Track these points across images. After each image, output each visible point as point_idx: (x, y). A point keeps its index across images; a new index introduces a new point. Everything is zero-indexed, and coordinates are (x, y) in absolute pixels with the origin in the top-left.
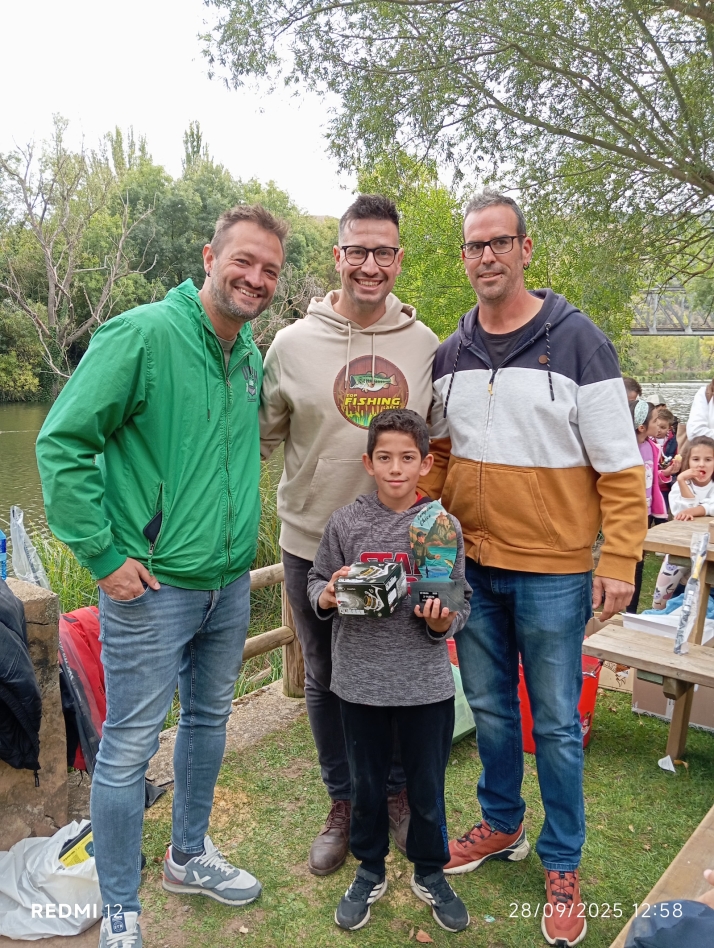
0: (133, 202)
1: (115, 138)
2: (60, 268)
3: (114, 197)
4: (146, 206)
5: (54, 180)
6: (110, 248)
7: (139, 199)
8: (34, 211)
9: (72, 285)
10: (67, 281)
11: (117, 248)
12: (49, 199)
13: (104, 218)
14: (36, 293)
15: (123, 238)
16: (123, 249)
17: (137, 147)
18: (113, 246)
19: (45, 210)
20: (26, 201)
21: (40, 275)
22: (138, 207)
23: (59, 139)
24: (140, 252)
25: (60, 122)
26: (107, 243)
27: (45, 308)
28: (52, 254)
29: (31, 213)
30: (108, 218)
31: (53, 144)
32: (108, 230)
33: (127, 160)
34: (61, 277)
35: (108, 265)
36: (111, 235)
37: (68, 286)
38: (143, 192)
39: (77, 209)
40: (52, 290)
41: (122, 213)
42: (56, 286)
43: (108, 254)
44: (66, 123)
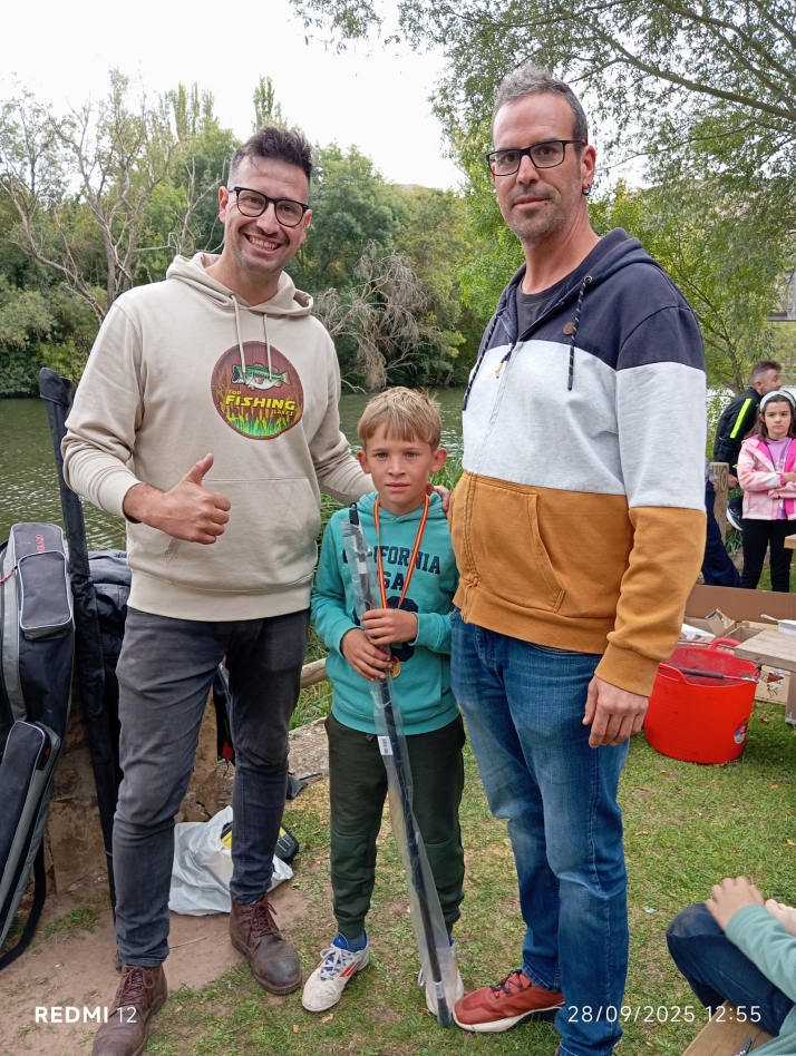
0: (200, 172)
1: (177, 98)
2: (119, 247)
3: (179, 166)
4: (214, 176)
5: (113, 148)
6: (174, 224)
7: (205, 168)
8: (90, 182)
9: (133, 267)
10: (128, 261)
11: (183, 224)
12: (108, 169)
13: (168, 190)
14: (94, 275)
15: (189, 212)
16: (189, 225)
17: (201, 108)
18: (177, 222)
19: (104, 181)
20: (83, 172)
21: (98, 255)
22: (205, 176)
23: (117, 101)
24: (207, 228)
25: (119, 81)
26: (171, 218)
27: (105, 292)
28: (112, 231)
29: (87, 185)
30: (172, 190)
31: (111, 106)
32: (172, 204)
33: (191, 122)
34: (121, 258)
35: (172, 244)
36: (175, 208)
37: (128, 267)
38: (210, 160)
39: (137, 180)
40: (112, 272)
41: (187, 184)
42: (116, 267)
43: (172, 230)
44: (125, 82)
